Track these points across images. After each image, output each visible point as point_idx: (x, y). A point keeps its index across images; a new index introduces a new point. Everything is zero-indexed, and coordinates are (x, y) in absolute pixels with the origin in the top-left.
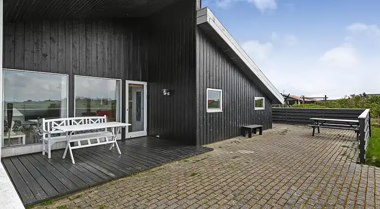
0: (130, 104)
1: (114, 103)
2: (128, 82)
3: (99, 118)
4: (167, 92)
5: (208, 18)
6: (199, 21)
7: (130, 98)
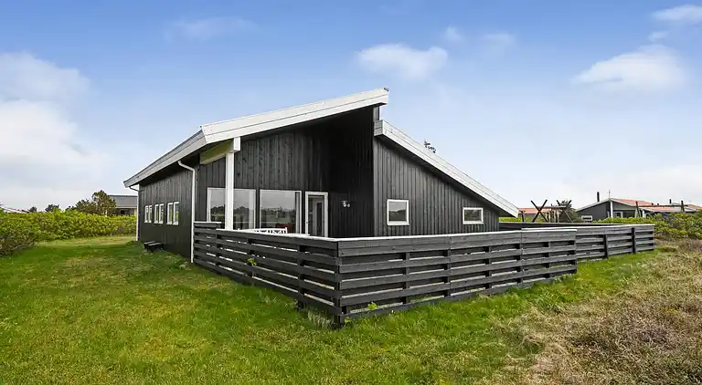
0: (310, 216)
1: (293, 214)
2: (307, 193)
3: (281, 229)
4: (347, 204)
5: (384, 130)
6: (376, 133)
7: (310, 210)
